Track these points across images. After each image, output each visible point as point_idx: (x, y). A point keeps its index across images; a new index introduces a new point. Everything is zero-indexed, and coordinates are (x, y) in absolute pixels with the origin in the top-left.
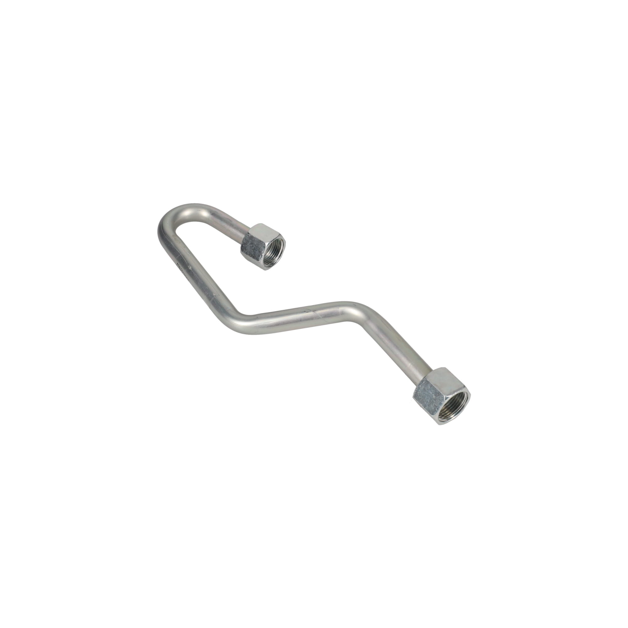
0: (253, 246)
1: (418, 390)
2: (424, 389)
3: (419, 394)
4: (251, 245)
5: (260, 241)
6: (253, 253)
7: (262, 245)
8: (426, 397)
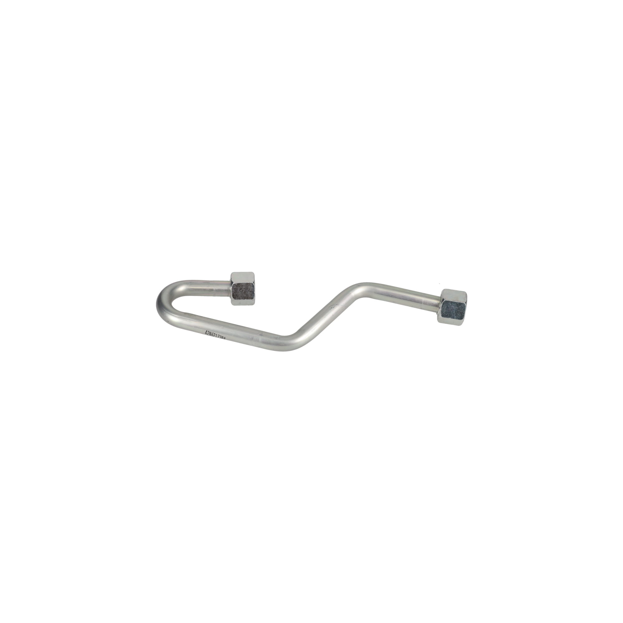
0: (243, 291)
1: (443, 311)
2: (447, 307)
3: (445, 312)
4: (241, 291)
5: (247, 284)
6: (245, 295)
7: (250, 286)
8: (451, 311)
